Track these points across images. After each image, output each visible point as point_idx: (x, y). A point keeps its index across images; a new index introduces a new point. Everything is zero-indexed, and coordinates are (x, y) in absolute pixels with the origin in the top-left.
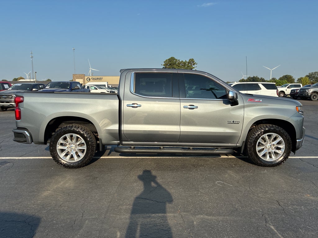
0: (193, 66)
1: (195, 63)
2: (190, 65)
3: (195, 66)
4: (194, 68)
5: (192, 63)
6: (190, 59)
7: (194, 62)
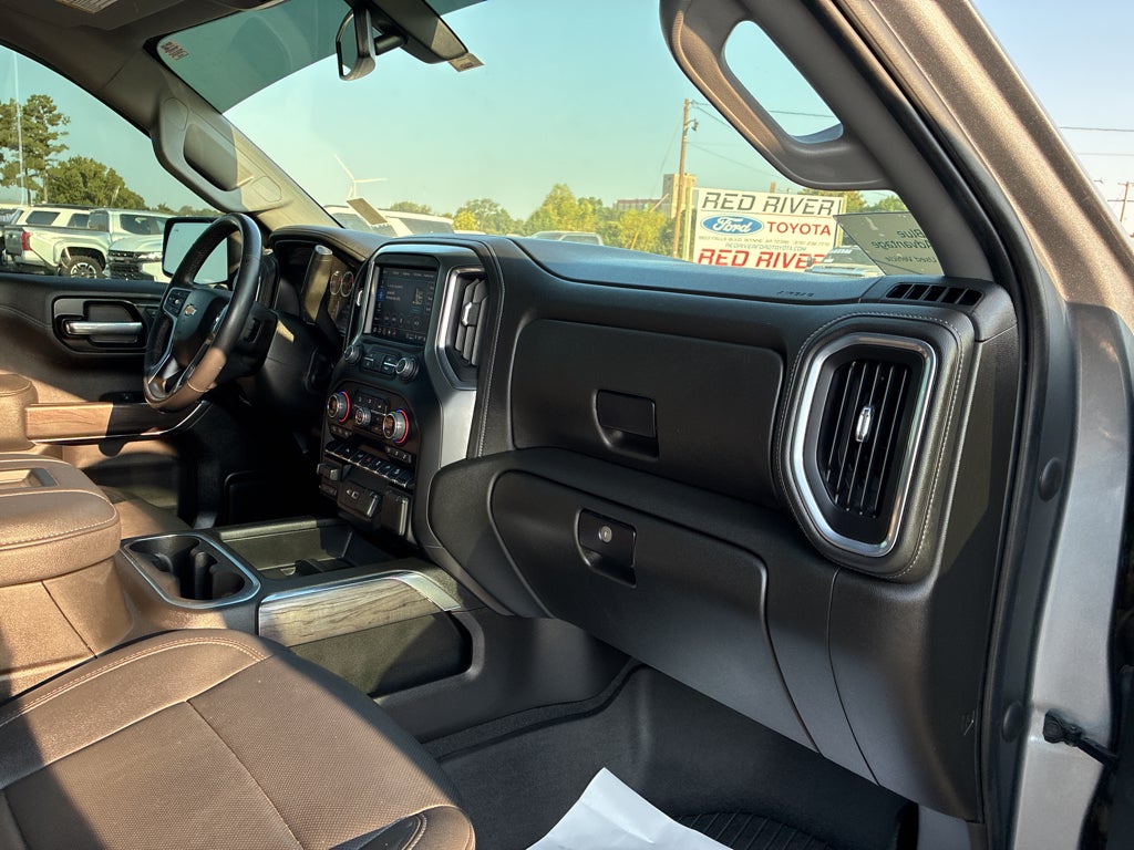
0: (51, 129)
1: (59, 116)
2: (34, 120)
3: (60, 128)
4: (54, 136)
5: (46, 116)
6: (33, 97)
7: (55, 112)
